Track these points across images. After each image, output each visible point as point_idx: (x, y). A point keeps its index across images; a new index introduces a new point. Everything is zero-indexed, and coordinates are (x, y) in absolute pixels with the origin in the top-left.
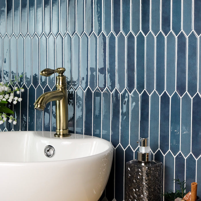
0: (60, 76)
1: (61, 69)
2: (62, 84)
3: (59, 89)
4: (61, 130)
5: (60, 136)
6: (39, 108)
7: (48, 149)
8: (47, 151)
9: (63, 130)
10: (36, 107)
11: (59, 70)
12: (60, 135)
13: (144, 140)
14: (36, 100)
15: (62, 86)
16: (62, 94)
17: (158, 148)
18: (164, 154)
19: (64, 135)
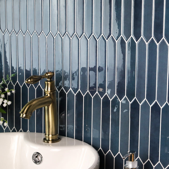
0: (49, 81)
1: (49, 74)
2: (51, 89)
3: (47, 94)
4: (50, 136)
5: (49, 142)
6: (24, 117)
7: (36, 155)
8: (35, 157)
9: (52, 135)
10: (21, 116)
11: (47, 75)
12: (49, 140)
13: (131, 155)
14: (22, 109)
15: (51, 92)
16: (50, 100)
17: (148, 158)
18: (154, 165)
19: (53, 141)
